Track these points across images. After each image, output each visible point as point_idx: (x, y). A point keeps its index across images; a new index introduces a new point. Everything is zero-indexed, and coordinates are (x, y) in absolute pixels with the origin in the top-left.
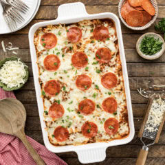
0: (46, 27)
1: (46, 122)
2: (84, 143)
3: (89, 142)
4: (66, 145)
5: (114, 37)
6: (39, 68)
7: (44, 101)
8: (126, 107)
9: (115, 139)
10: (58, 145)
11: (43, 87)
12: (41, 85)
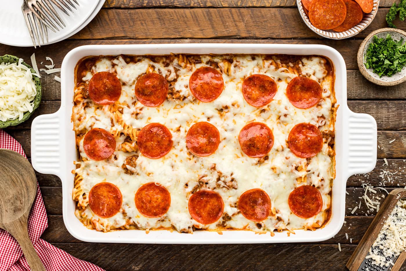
0: (76, 202)
1: (276, 230)
2: (331, 156)
3: (332, 145)
4: (330, 194)
5: (115, 61)
6: (161, 228)
7: (231, 228)
8: (268, 57)
9: (333, 89)
10: (329, 212)
11: (201, 226)
12: (196, 229)
